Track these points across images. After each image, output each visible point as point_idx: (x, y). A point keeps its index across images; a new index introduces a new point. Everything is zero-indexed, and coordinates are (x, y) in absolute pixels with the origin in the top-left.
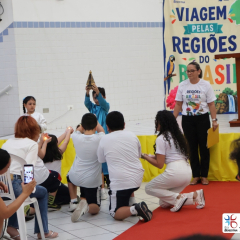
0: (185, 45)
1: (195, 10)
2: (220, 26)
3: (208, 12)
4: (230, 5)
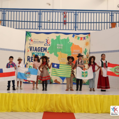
0: (32, 59)
1: (36, 48)
2: (44, 54)
4: (48, 47)
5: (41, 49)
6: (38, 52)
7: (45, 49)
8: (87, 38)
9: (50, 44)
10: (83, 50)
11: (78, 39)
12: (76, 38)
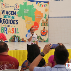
0: (4, 21)
1: (7, 11)
2: (14, 17)
3: (11, 12)
4: (17, 11)
5: (12, 13)
6: (9, 15)
7: (15, 13)
8: (47, 5)
9: (19, 8)
10: (44, 15)
11: (40, 6)
12: (38, 5)
